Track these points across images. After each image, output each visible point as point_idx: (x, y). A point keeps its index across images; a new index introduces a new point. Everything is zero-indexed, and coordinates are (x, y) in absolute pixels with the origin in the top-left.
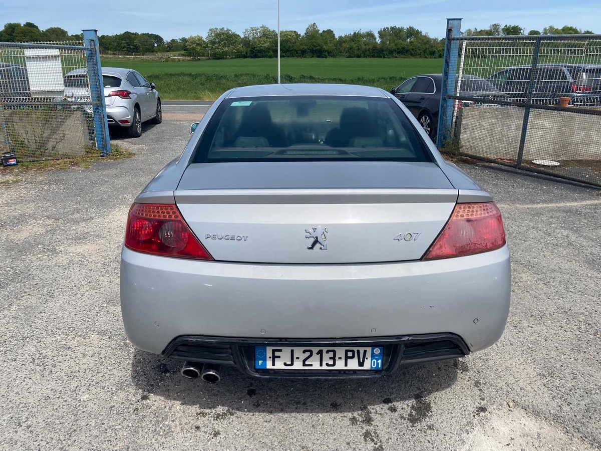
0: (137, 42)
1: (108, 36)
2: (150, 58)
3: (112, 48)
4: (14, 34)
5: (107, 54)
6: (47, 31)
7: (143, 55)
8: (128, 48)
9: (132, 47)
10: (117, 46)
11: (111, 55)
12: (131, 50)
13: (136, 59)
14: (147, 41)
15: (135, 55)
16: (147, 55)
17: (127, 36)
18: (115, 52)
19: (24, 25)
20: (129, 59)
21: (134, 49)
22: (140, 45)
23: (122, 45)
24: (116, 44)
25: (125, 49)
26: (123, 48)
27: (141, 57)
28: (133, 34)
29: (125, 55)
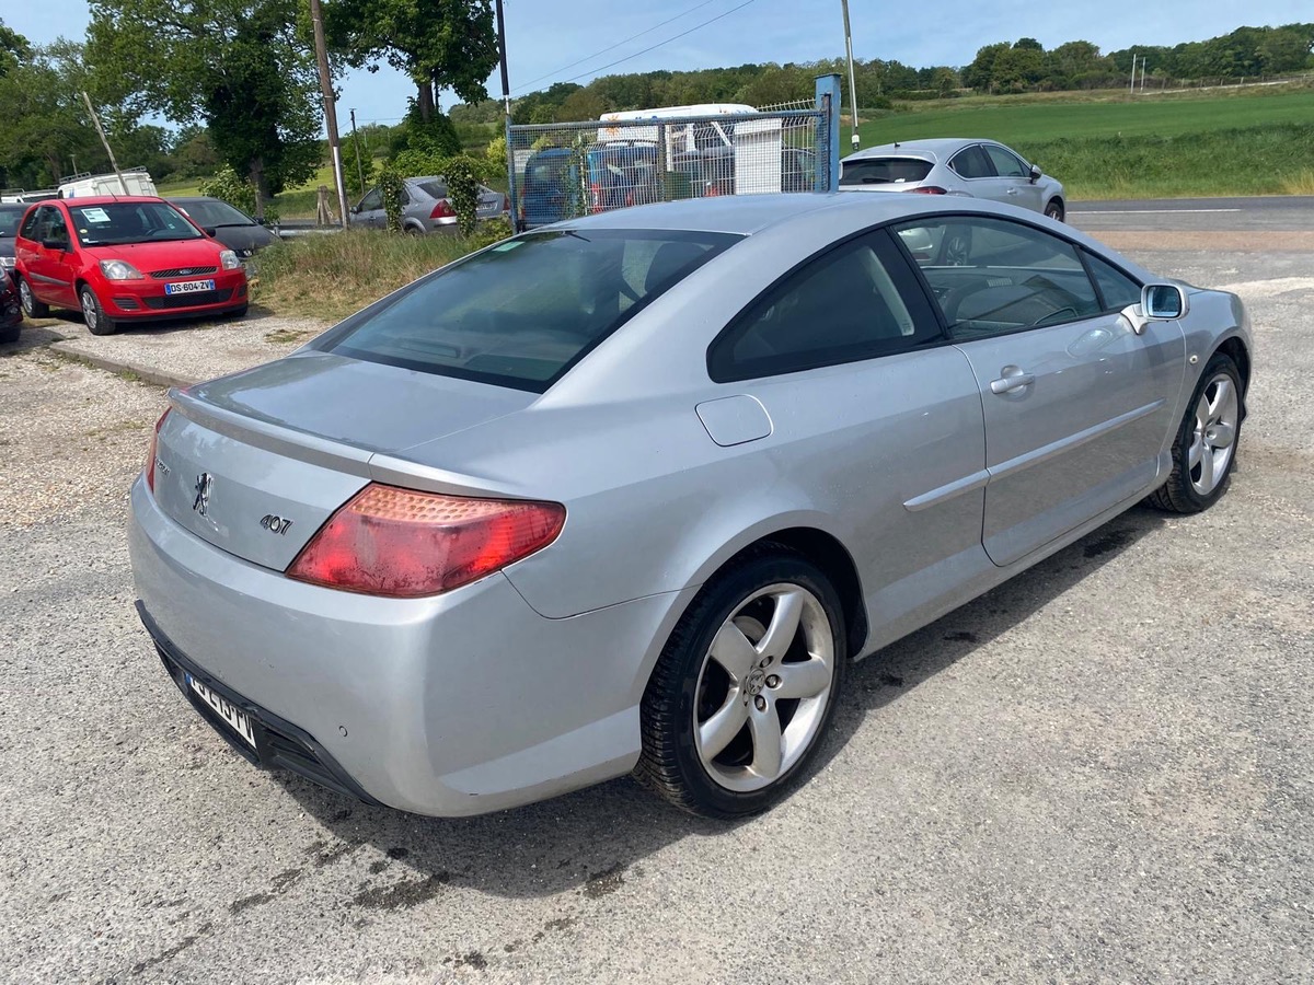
0: (1262, 50)
1: (1193, 43)
2: (1283, 86)
3: (1196, 71)
4: (992, 67)
5: (1177, 86)
6: (1057, 51)
7: (1265, 81)
8: (1237, 65)
9: (1246, 63)
10: (1209, 64)
11: (1184, 87)
12: (1244, 72)
13: (1243, 93)
14: (1291, 43)
15: (1245, 82)
16: (1276, 79)
17: (1243, 37)
18: (1195, 81)
19: (1016, 46)
20: (1225, 94)
21: (1250, 66)
22: (1270, 55)
23: (1224, 61)
24: (1207, 60)
25: (1229, 70)
26: (1224, 68)
27: (1259, 84)
28: (1258, 30)
29: (1219, 84)
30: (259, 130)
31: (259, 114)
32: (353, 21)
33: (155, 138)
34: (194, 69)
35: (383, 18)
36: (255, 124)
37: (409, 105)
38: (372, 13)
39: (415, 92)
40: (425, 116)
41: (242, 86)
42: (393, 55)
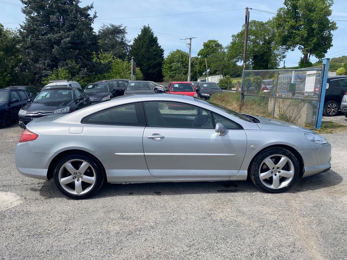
30: (263, 65)
31: (264, 62)
32: (289, 39)
33: (249, 66)
34: (250, 51)
35: (297, 37)
36: (262, 64)
37: (300, 59)
38: (294, 36)
39: (303, 56)
40: (304, 62)
41: (261, 55)
42: (300, 46)
